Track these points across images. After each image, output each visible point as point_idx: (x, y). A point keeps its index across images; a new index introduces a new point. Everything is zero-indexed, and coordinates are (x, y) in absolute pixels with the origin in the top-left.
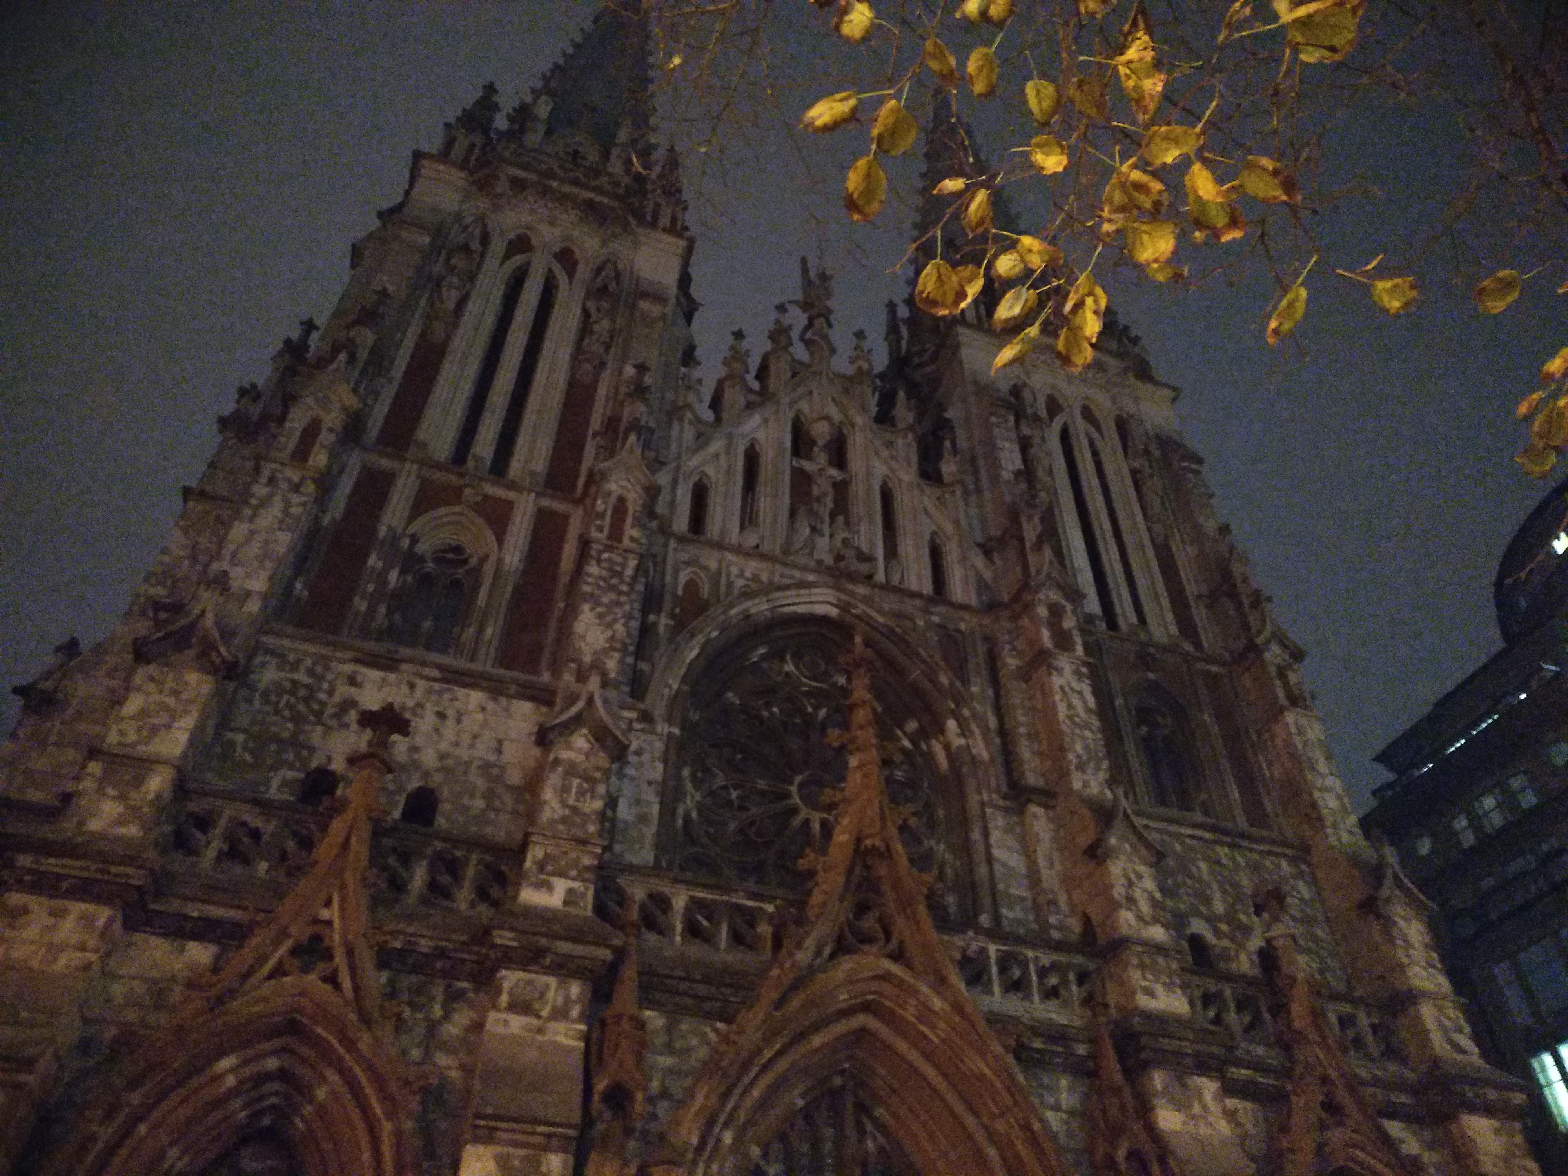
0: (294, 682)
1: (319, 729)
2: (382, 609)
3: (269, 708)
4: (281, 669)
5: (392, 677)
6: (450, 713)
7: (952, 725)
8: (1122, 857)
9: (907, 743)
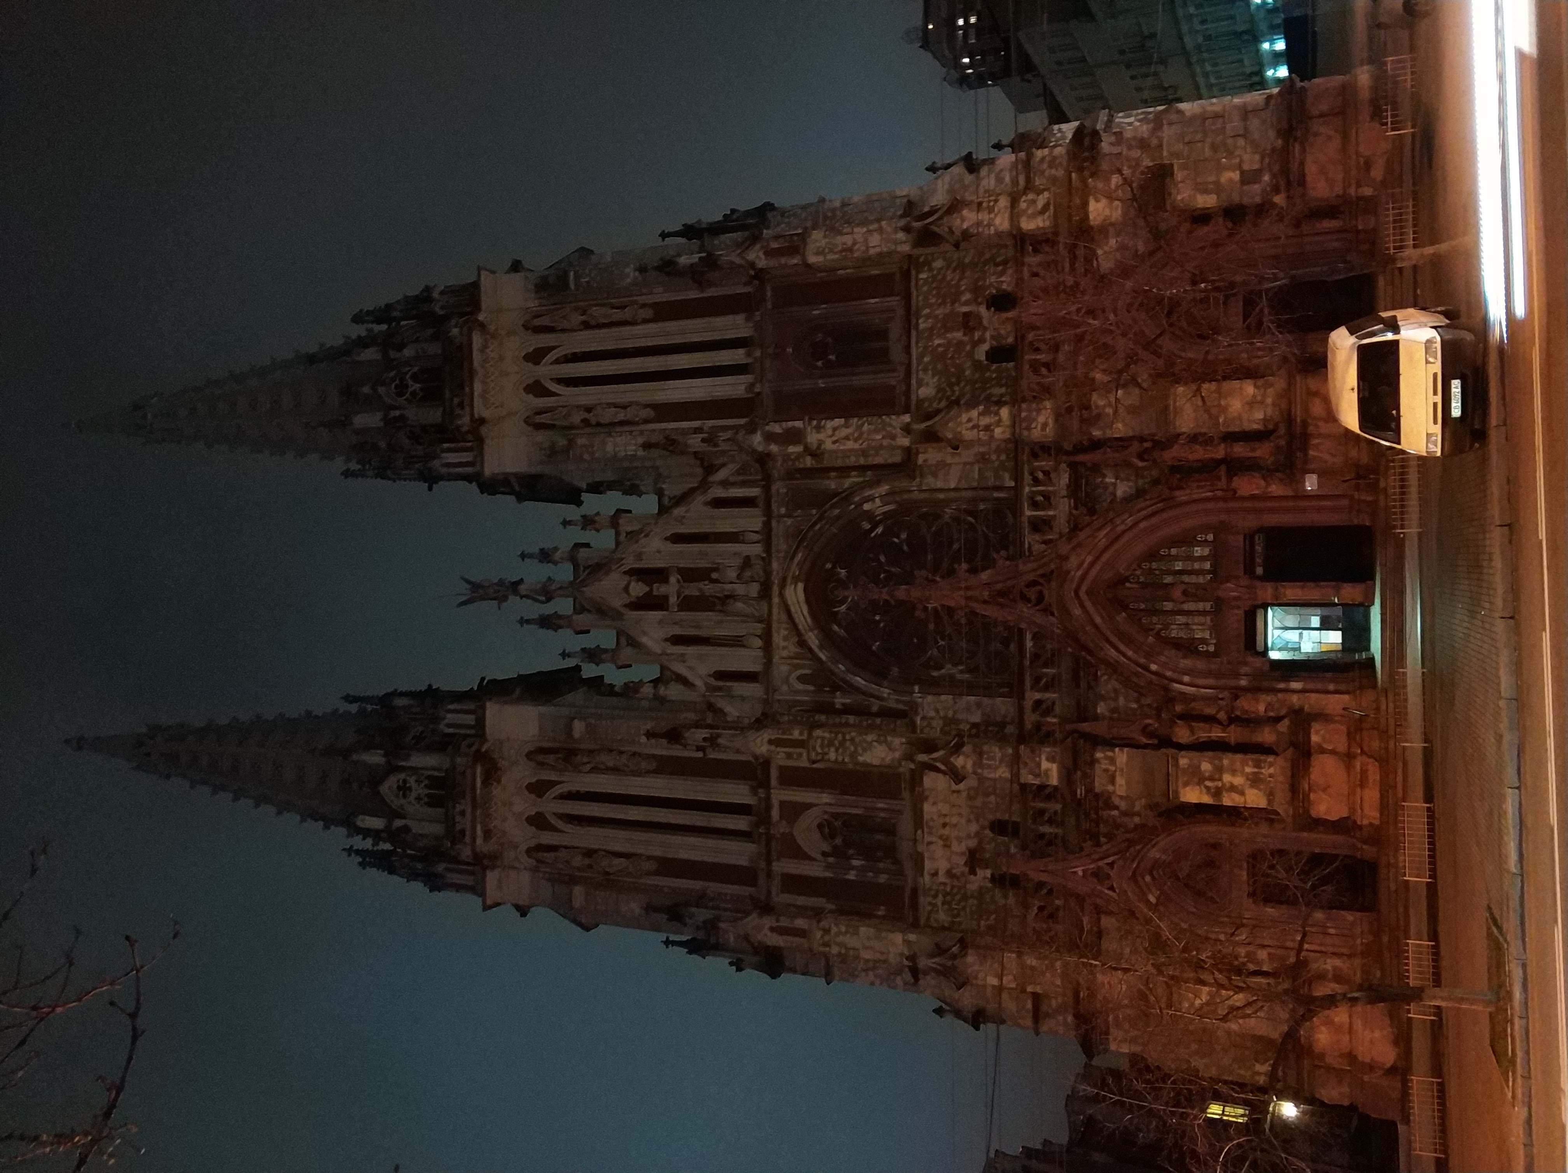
0: (943, 904)
1: (968, 886)
2: (881, 865)
3: (962, 913)
4: (938, 911)
5: (926, 855)
6: (941, 821)
7: (866, 507)
8: (959, 429)
9: (880, 530)
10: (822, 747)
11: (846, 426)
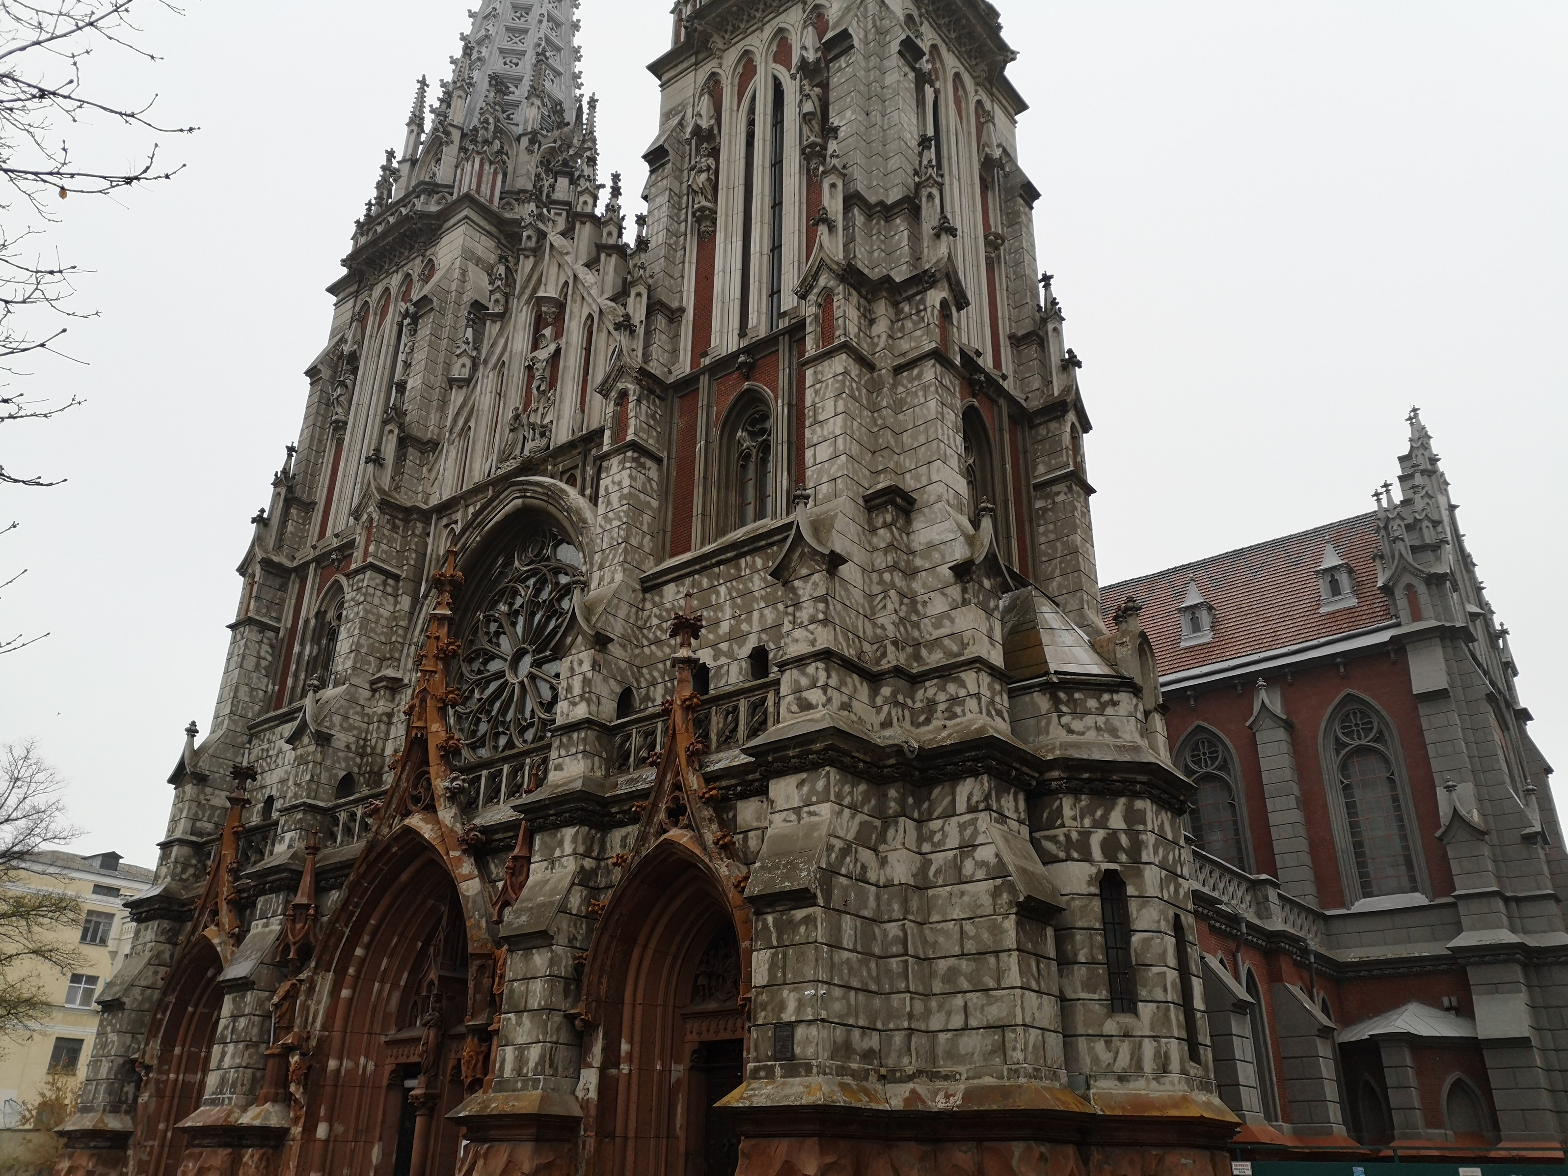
8: (573, 651)
11: (621, 498)
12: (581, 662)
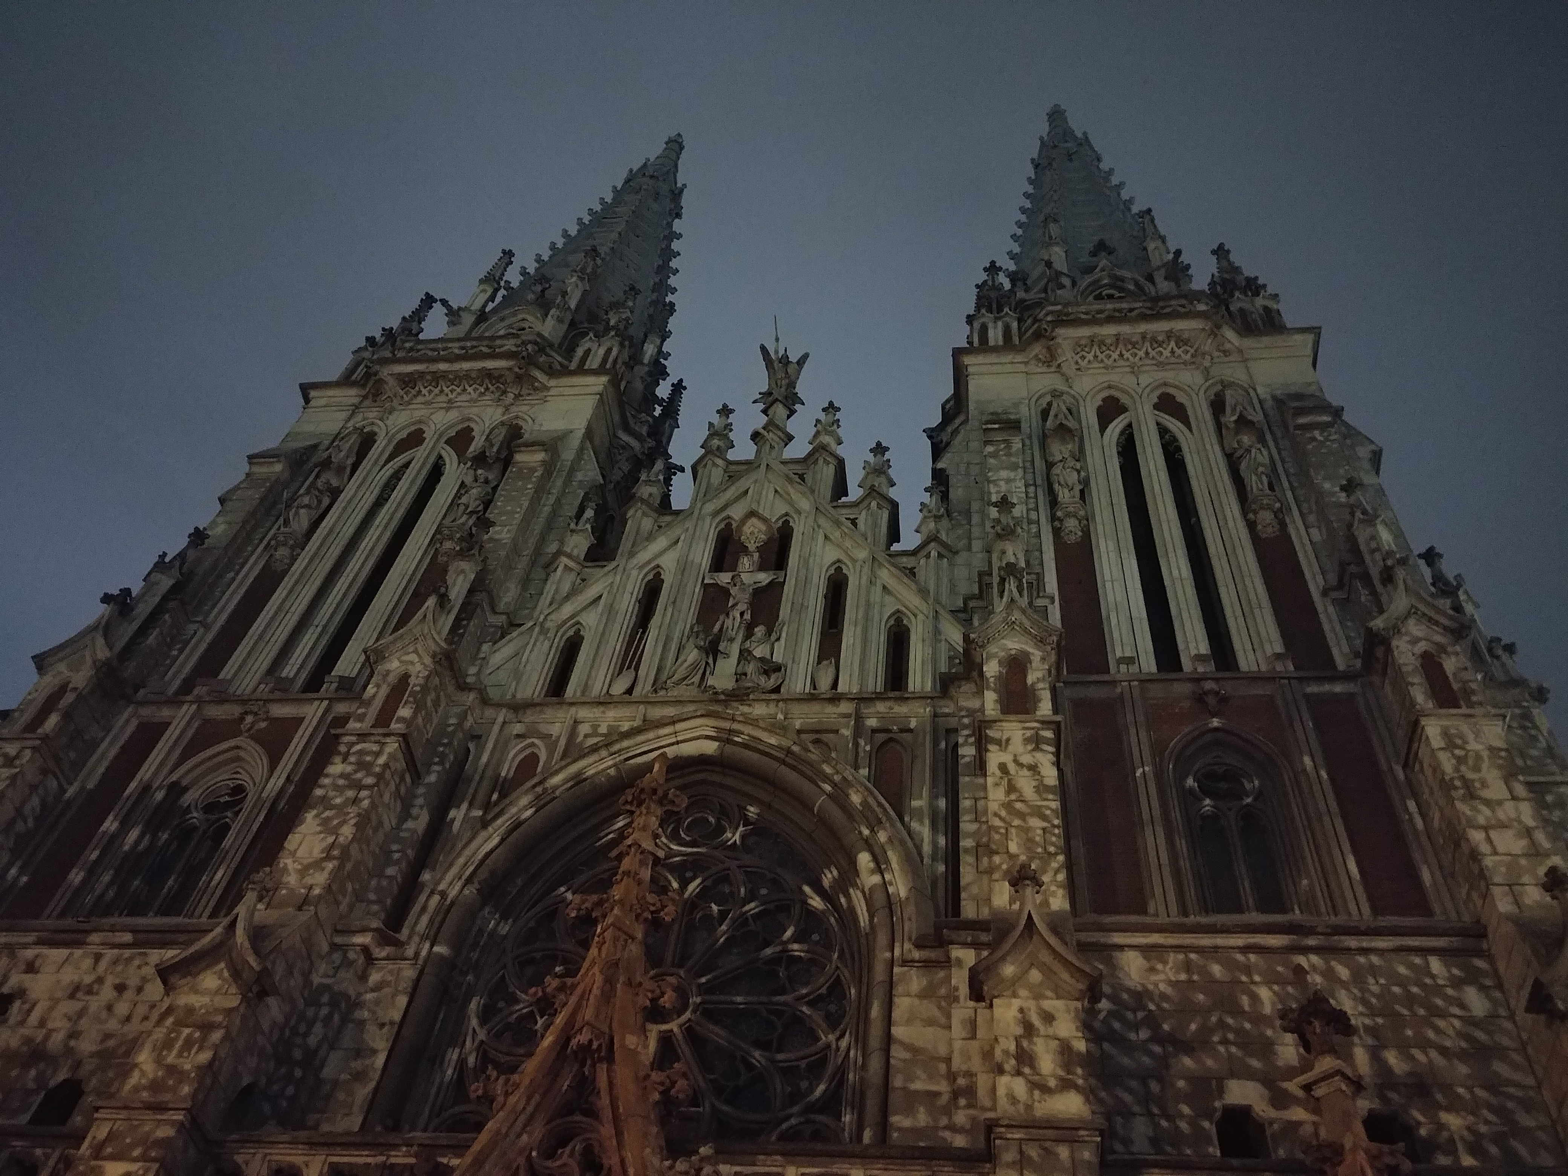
2: (106, 878)
5: (78, 952)
6: (133, 983)
7: (864, 859)
8: (1023, 993)
9: (817, 902)
10: (361, 752)
11: (1041, 789)
12: (1048, 1018)
